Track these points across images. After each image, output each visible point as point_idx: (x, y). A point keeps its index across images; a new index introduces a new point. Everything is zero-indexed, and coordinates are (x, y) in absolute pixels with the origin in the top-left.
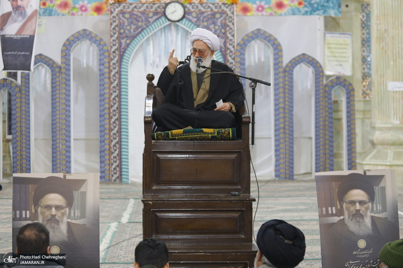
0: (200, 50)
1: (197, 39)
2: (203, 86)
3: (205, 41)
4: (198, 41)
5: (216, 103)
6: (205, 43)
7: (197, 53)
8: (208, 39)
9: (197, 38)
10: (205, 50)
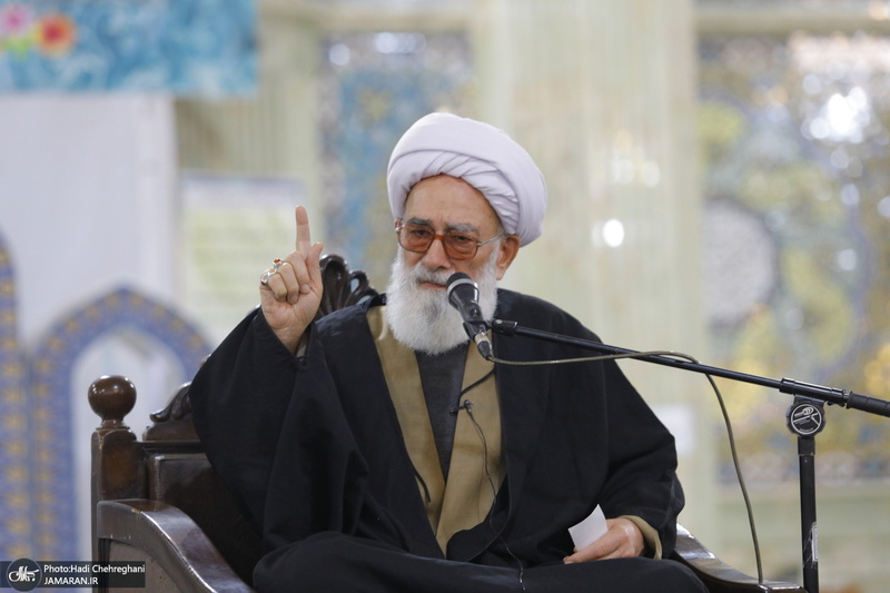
0: (449, 229)
1: (436, 168)
2: (464, 430)
3: (480, 182)
4: (439, 181)
5: (571, 530)
6: (478, 191)
7: (437, 244)
8: (500, 173)
9: (437, 162)
10: (476, 231)
